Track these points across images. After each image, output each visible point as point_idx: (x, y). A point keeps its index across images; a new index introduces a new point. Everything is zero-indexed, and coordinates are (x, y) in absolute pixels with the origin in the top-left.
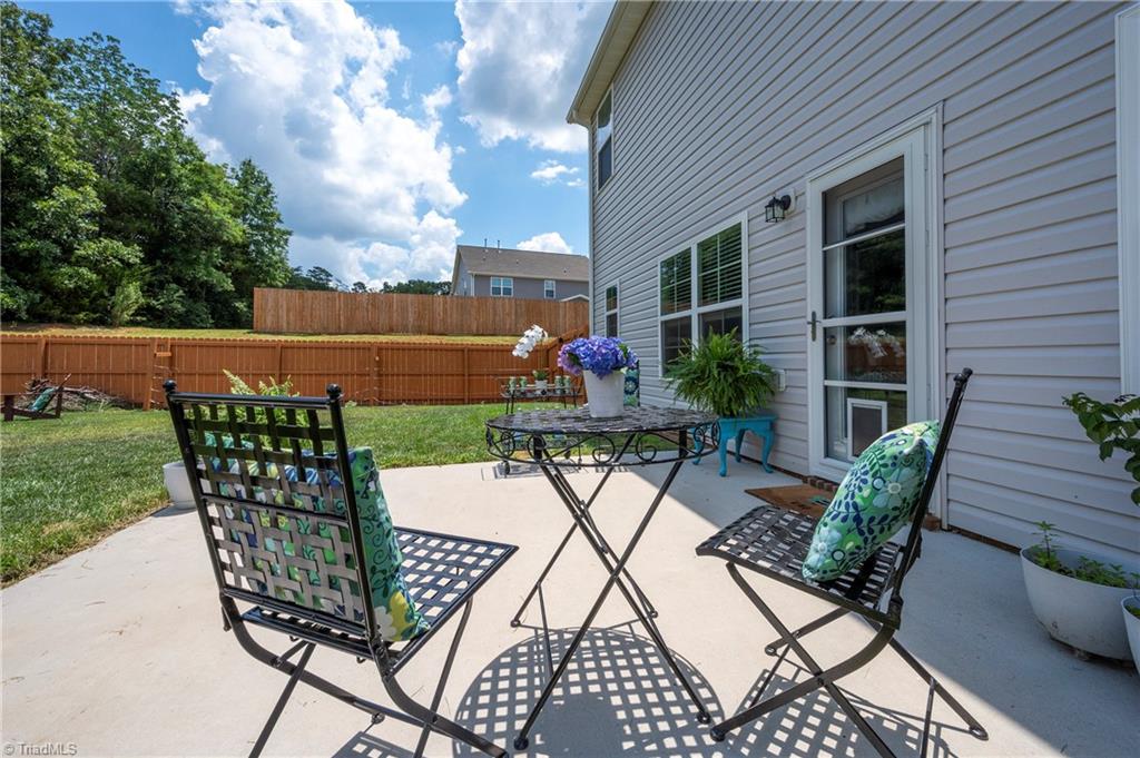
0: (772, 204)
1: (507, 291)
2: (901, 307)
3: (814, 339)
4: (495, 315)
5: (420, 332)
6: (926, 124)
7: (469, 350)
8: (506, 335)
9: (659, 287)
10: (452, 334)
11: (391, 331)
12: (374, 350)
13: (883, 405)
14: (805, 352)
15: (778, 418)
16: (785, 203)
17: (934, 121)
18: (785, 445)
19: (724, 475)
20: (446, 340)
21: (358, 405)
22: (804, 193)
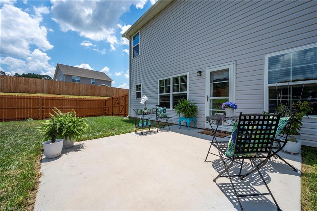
0: (198, 72)
1: (78, 81)
2: (228, 96)
3: (207, 101)
4: (79, 88)
5: (49, 93)
6: (234, 64)
7: (79, 100)
8: (83, 95)
9: (159, 86)
10: (63, 94)
11: (36, 92)
12: (41, 100)
13: (223, 114)
14: (205, 104)
15: (197, 117)
16: (200, 72)
17: (235, 63)
18: (198, 123)
19: (189, 130)
20: (61, 96)
21: (33, 120)
22: (205, 71)
